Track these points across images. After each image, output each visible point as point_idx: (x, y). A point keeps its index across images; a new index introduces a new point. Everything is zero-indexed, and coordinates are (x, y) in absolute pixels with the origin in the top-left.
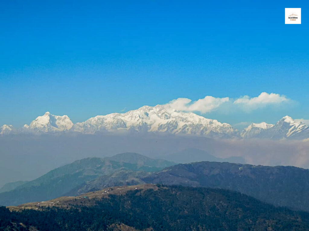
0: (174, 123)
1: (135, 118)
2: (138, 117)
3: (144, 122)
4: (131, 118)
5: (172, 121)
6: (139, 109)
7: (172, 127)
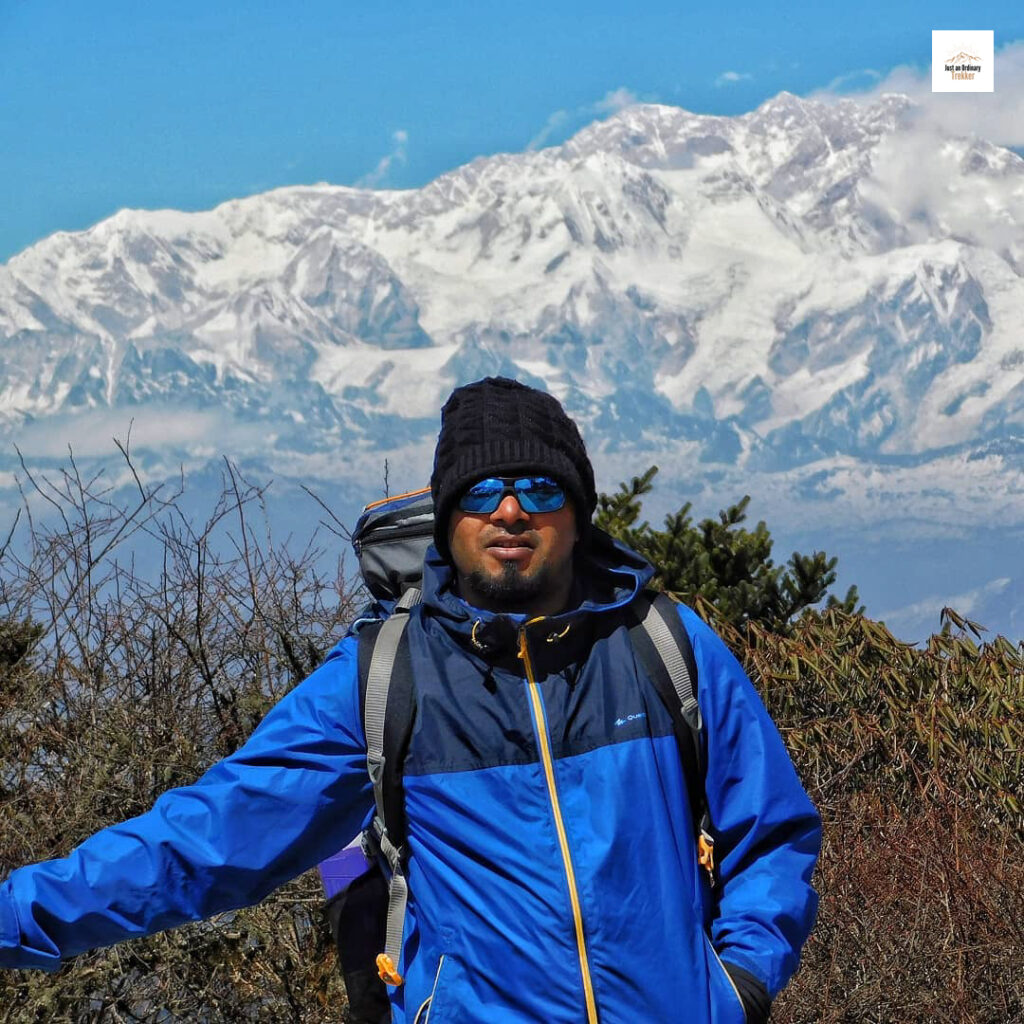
0: (951, 297)
1: (526, 236)
2: (551, 226)
3: (618, 288)
4: (476, 236)
5: (929, 271)
6: (572, 144)
7: (924, 339)
